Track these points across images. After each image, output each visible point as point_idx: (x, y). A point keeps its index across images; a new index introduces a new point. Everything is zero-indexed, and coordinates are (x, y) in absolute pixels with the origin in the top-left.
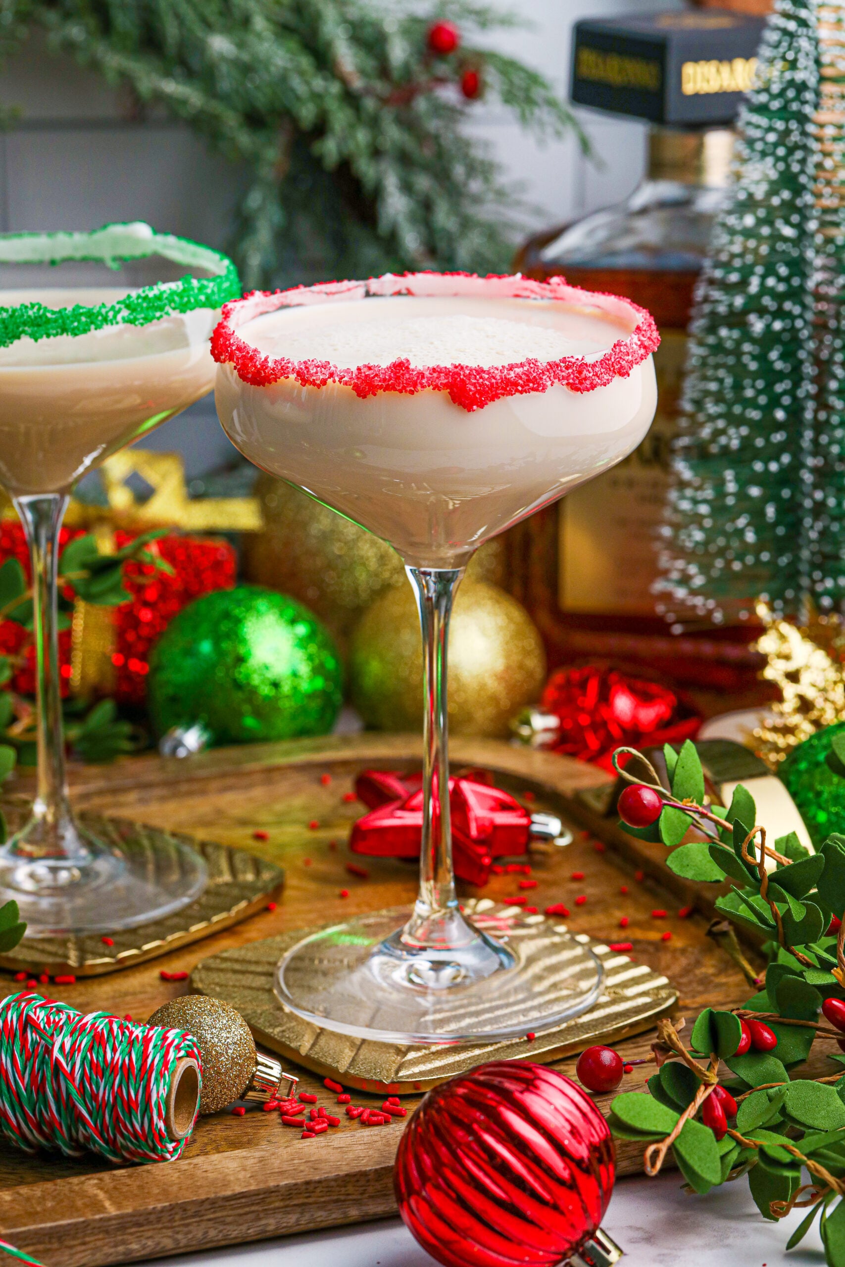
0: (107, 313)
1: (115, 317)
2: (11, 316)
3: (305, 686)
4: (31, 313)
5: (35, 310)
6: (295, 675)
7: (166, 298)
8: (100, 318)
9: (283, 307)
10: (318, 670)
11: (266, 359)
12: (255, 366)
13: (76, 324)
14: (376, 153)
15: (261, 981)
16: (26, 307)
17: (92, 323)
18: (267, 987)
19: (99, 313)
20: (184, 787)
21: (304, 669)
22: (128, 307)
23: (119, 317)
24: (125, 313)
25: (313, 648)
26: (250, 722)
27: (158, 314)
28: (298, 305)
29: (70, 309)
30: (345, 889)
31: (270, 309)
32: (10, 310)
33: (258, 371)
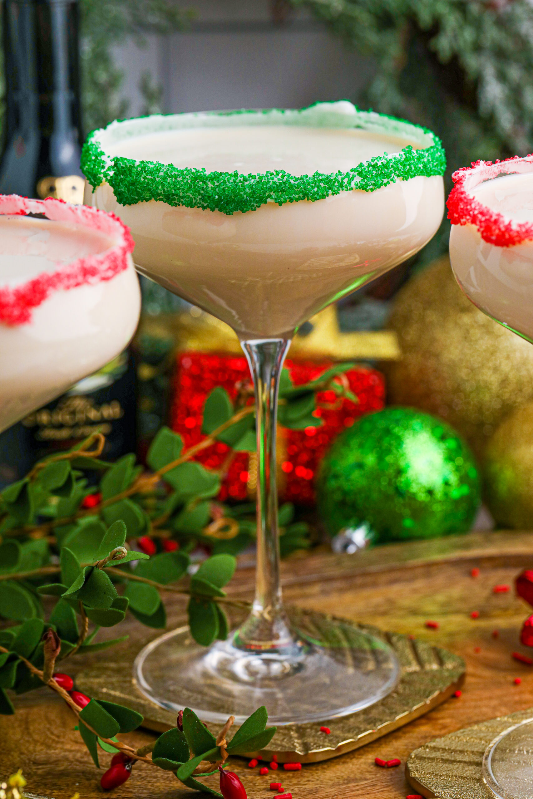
0: (342, 179)
1: (349, 183)
2: (258, 183)
3: (456, 493)
4: (276, 179)
5: (279, 177)
6: (447, 484)
7: (392, 166)
8: (336, 184)
9: (502, 174)
10: (463, 480)
11: (510, 224)
12: (500, 229)
13: (316, 189)
14: (477, 48)
15: (470, 771)
16: (272, 174)
17: (330, 188)
18: (477, 776)
19: (336, 180)
20: (359, 581)
21: (453, 479)
22: (360, 174)
23: (353, 184)
24: (358, 179)
25: (460, 461)
26: (408, 523)
27: (385, 181)
28: (514, 173)
29: (310, 175)
30: (517, 677)
31: (491, 177)
32: (257, 177)
33: (503, 233)
